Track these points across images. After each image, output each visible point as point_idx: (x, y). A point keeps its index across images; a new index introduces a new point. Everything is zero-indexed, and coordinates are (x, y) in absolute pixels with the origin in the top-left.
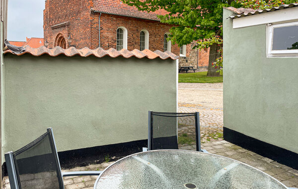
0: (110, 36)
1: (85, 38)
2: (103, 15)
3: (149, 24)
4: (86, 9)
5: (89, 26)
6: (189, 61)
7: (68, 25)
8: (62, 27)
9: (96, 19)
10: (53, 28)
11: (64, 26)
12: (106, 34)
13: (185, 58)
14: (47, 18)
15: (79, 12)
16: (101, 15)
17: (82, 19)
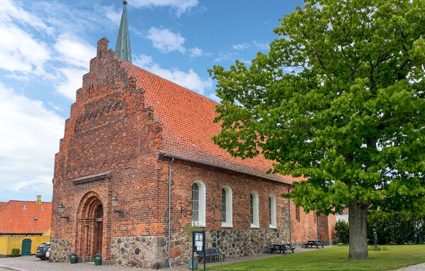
0: (184, 195)
1: (145, 198)
2: (178, 161)
3: (232, 177)
4: (149, 152)
5: (155, 178)
6: (280, 236)
7: (110, 178)
8: (96, 180)
9: (166, 167)
10: (77, 183)
11: (101, 179)
12: (178, 191)
13: (275, 230)
14: (62, 166)
15: (133, 156)
16: (173, 162)
17: (139, 167)
